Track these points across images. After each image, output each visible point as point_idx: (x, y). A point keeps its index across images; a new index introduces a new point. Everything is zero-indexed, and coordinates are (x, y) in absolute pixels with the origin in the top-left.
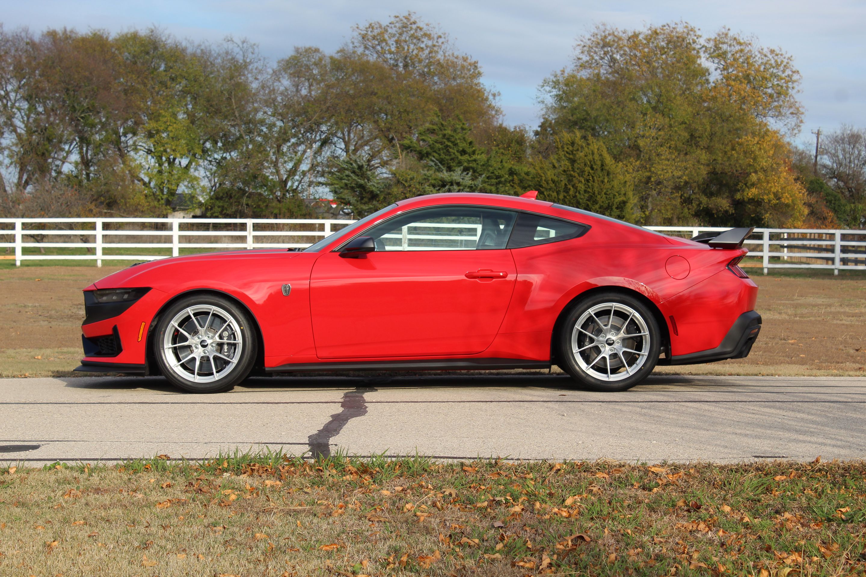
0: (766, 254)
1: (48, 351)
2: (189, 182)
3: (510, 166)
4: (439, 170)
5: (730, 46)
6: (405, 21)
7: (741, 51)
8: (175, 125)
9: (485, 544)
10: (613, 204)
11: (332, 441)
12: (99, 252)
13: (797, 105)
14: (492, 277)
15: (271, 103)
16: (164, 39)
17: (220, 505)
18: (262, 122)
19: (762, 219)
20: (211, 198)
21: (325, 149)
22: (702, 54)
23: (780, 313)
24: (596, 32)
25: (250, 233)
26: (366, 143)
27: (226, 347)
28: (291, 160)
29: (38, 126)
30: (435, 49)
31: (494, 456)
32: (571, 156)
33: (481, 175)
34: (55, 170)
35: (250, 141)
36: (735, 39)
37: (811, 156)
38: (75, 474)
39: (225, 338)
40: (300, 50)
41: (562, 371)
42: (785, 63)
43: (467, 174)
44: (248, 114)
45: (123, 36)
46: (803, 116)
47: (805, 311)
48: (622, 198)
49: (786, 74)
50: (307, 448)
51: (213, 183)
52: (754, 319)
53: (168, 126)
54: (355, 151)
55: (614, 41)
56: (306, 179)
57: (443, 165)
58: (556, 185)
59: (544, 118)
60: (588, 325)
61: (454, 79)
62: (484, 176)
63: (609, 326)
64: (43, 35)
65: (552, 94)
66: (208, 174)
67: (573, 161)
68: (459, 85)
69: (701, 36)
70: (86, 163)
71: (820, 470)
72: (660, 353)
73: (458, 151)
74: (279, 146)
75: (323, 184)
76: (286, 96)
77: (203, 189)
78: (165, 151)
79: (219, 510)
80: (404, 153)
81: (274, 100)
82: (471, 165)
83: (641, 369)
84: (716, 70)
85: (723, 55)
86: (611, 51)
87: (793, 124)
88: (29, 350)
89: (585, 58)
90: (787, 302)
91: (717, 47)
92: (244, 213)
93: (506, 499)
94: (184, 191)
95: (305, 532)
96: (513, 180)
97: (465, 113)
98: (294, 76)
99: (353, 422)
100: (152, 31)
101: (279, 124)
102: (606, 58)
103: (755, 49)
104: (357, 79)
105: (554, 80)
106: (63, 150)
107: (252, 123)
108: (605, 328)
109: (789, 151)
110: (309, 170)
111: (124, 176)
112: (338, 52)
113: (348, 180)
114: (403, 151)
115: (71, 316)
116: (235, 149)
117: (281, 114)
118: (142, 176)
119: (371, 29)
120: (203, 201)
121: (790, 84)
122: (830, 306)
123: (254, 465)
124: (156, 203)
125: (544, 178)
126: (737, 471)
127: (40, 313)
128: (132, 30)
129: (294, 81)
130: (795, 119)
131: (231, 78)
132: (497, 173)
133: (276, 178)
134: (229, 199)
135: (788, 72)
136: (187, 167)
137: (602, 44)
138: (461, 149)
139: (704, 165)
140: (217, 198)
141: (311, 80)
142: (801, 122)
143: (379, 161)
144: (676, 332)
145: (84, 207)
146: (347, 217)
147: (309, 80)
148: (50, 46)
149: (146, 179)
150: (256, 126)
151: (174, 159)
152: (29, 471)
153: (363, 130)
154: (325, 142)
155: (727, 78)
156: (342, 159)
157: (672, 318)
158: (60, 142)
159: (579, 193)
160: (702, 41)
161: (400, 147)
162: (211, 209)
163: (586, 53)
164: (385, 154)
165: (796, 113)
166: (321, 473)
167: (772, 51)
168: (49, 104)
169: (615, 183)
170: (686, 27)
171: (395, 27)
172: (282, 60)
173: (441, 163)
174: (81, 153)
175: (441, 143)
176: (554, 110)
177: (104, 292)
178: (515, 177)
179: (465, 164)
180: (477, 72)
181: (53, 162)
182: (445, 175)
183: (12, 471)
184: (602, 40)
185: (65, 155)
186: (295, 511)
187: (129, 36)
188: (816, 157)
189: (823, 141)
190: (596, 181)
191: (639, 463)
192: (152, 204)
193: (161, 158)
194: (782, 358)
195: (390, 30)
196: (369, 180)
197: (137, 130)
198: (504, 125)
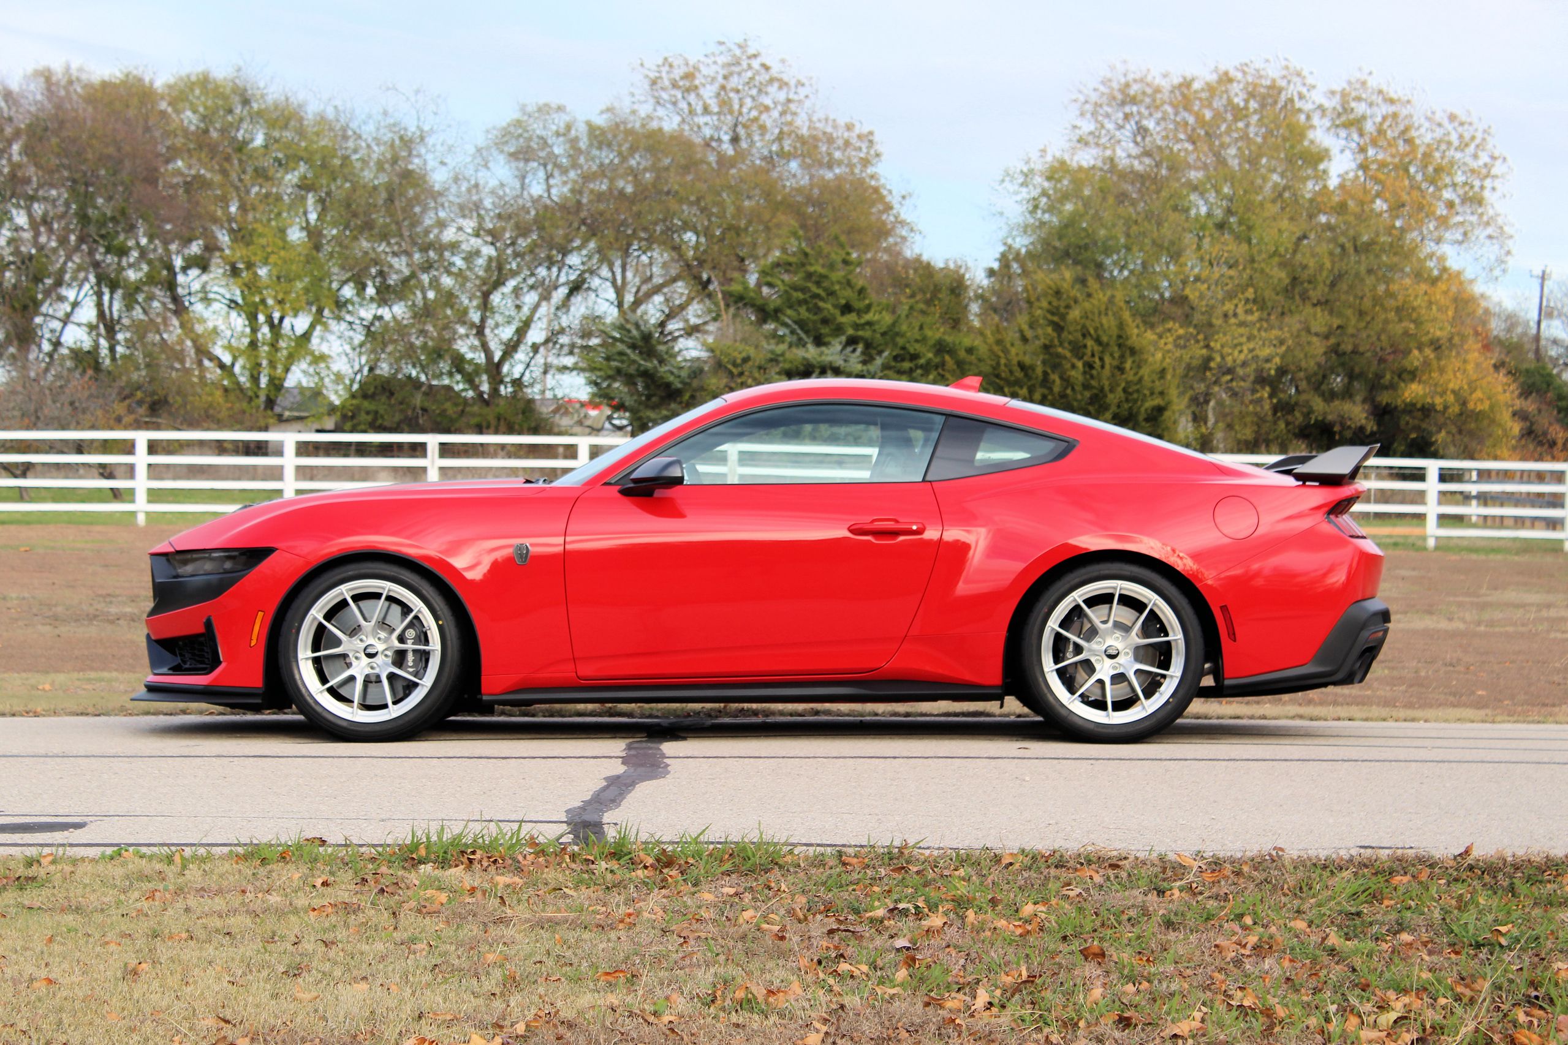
0: (1432, 509)
1: (61, 678)
2: (310, 364)
3: (938, 336)
4: (801, 343)
5: (1371, 105)
6: (738, 52)
7: (1395, 115)
8: (282, 253)
9: (879, 973)
10: (1138, 412)
11: (608, 817)
12: (141, 496)
13: (1500, 221)
14: (895, 533)
15: (471, 211)
16: (262, 85)
17: (419, 911)
18: (454, 246)
19: (1432, 444)
20: (353, 396)
21: (577, 300)
22: (1316, 120)
23: (1450, 619)
24: (1109, 75)
25: (433, 463)
26: (657, 290)
27: (410, 657)
28: (509, 323)
29: (17, 252)
30: (793, 107)
31: (897, 843)
32: (1056, 319)
33: (880, 353)
34: (49, 340)
35: (430, 283)
36: (1380, 92)
37: (1528, 322)
38: (158, 866)
39: (410, 642)
40: (529, 109)
41: (1026, 710)
42: (1478, 141)
43: (854, 351)
44: (427, 232)
45: (181, 79)
46: (1510, 243)
47: (1498, 615)
48: (1157, 401)
49: (1481, 163)
50: (564, 827)
51: (357, 367)
52: (1376, 614)
53: (269, 254)
54: (637, 303)
55: (1144, 93)
56: (540, 359)
57: (807, 332)
58: (1026, 375)
59: (1005, 244)
60: (1072, 621)
61: (830, 166)
62: (886, 354)
63: (1110, 624)
64: (25, 77)
65: (1019, 198)
66: (347, 348)
67: (1058, 328)
68: (838, 178)
69: (1314, 87)
70: (107, 324)
71: (1471, 868)
72: (1203, 673)
73: (835, 306)
74: (486, 296)
75: (571, 370)
76: (500, 198)
77: (339, 377)
78: (263, 301)
79: (420, 919)
80: (732, 310)
81: (477, 206)
82: (860, 333)
83: (1167, 702)
84: (1342, 151)
85: (1356, 124)
86: (1139, 113)
87: (1493, 258)
88: (24, 675)
89: (1087, 126)
90: (1467, 599)
91: (1346, 109)
92: (417, 424)
93: (917, 907)
94: (300, 383)
95: (569, 953)
96: (943, 364)
97: (849, 232)
98: (517, 159)
99: (644, 790)
100: (239, 70)
101: (488, 251)
102: (1128, 127)
103: (1417, 113)
104: (639, 164)
105: (1025, 170)
106: (61, 299)
107: (435, 249)
108: (1102, 626)
109: (1487, 311)
110: (547, 341)
111: (182, 350)
112: (602, 112)
113: (622, 362)
114: (727, 306)
115: (95, 617)
116: (401, 299)
117: (490, 232)
118: (218, 351)
119: (667, 68)
120: (337, 402)
121: (1488, 183)
122: (1548, 606)
123: (473, 853)
124: (245, 405)
125: (1003, 361)
126: (1325, 867)
127: (35, 611)
128: (200, 69)
129: (518, 169)
130: (1496, 247)
131: (395, 161)
132: (912, 351)
133: (480, 358)
134: (389, 398)
135: (1484, 158)
136: (306, 336)
137: (1119, 97)
138: (843, 302)
139: (1317, 335)
140: (365, 396)
141: (549, 167)
142: (1508, 253)
143: (681, 325)
144: (1233, 636)
145: (107, 412)
146: (620, 433)
147: (545, 165)
148: (39, 97)
149: (227, 359)
150: (441, 255)
151: (281, 319)
152: (74, 862)
153: (651, 264)
154: (576, 288)
155: (1364, 167)
156: (608, 320)
157: (1224, 609)
158: (59, 283)
159: (1073, 389)
160: (1318, 97)
161: (724, 298)
162: (353, 417)
163: (1088, 116)
164: (694, 313)
165: (1500, 236)
166: (592, 866)
167: (1452, 118)
168: (38, 209)
169: (1145, 371)
170: (1287, 68)
171: (715, 63)
172: (494, 128)
173: (802, 328)
174: (99, 305)
175: (803, 290)
176: (1025, 229)
177: (189, 556)
178: (947, 358)
179: (850, 332)
180: (872, 152)
181: (46, 323)
182: (811, 352)
183: (45, 862)
184: (1120, 90)
185: (69, 309)
186: (550, 920)
187: (193, 78)
188: (1539, 323)
189: (1551, 292)
190: (1107, 367)
191: (1155, 855)
192: (237, 406)
193: (256, 318)
194: (1442, 697)
195: (704, 71)
196: (661, 361)
197: (209, 260)
198: (925, 258)
